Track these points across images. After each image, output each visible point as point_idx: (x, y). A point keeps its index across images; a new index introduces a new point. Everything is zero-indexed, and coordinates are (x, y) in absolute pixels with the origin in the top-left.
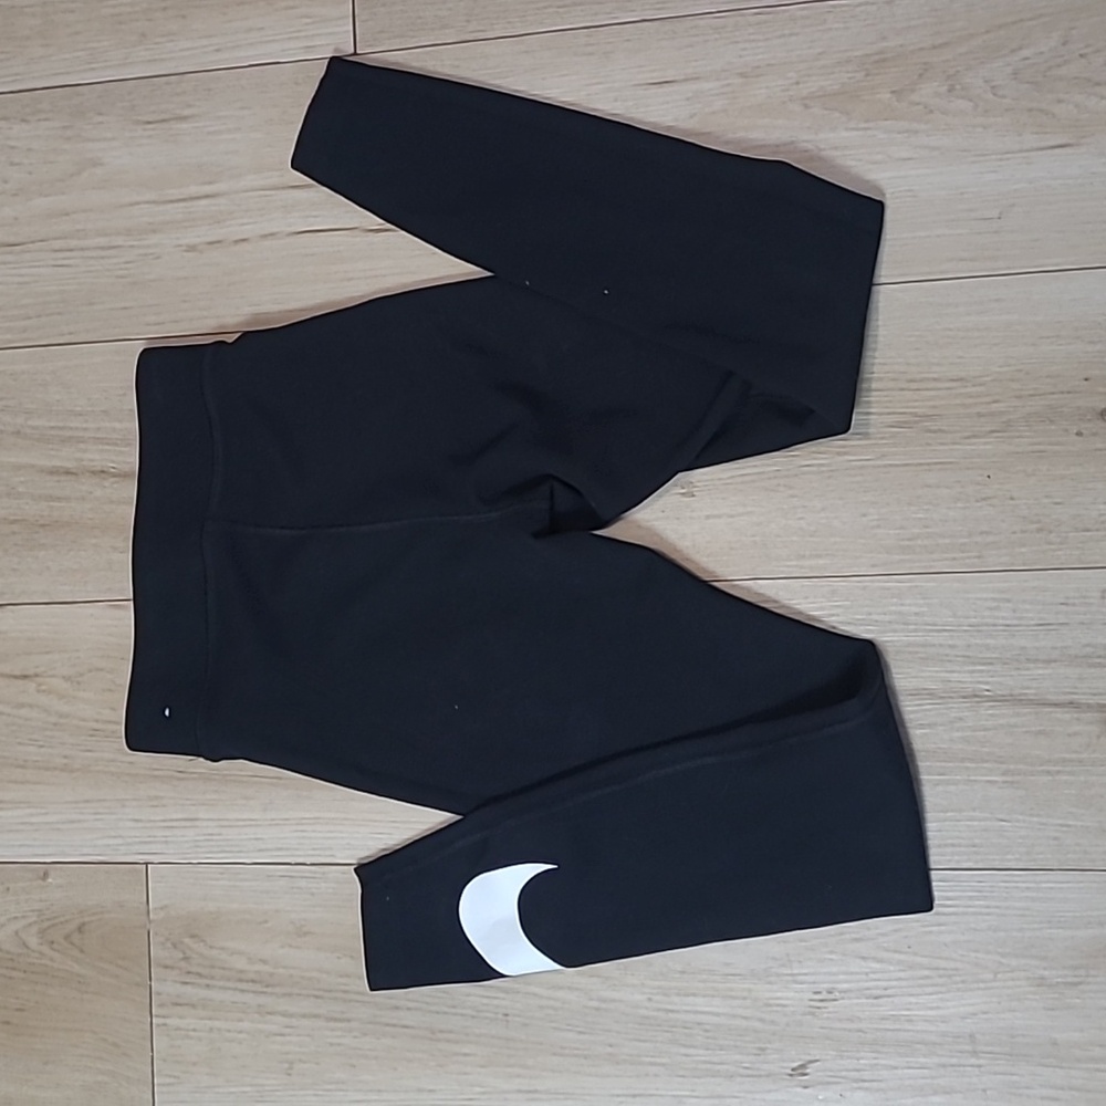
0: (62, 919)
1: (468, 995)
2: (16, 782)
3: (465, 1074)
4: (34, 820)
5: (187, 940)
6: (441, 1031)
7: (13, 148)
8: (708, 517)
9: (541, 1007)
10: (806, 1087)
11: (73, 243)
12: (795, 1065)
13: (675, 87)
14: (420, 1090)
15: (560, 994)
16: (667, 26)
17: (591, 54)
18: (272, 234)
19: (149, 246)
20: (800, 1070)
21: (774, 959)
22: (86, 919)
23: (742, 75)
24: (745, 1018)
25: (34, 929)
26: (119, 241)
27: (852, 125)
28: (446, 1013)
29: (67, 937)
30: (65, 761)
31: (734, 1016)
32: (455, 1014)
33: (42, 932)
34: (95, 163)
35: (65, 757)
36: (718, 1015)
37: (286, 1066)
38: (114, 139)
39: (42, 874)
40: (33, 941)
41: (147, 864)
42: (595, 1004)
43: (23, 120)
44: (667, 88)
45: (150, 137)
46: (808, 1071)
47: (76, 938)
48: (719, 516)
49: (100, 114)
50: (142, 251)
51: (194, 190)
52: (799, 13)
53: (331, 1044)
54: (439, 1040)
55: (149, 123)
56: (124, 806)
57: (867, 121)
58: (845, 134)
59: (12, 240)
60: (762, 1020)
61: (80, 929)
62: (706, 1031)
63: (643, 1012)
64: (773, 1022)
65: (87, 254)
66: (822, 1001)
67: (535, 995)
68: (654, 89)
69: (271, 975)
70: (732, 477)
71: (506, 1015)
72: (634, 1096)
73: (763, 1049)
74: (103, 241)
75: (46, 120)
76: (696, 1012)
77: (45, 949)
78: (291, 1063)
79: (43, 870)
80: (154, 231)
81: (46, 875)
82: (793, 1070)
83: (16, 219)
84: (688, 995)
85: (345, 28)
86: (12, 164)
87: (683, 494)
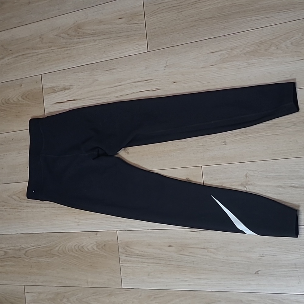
0: (100, 243)
1: (185, 257)
3: (185, 275)
4: (94, 222)
5: (126, 247)
6: (180, 266)
7: (80, 78)
8: (230, 149)
9: (200, 260)
10: (259, 276)
11: (93, 98)
12: (256, 271)
13: (216, 53)
14: (176, 279)
15: (205, 257)
16: (214, 39)
17: (198, 47)
18: (133, 93)
19: (109, 97)
20: (257, 272)
21: (250, 248)
22: (106, 243)
23: (231, 49)
24: (244, 261)
25: (95, 246)
26: (102, 97)
27: (256, 58)
28: (181, 262)
29: (102, 247)
31: (242, 261)
32: (182, 262)
33: (97, 246)
34: (97, 80)
36: (239, 261)
37: (148, 274)
38: (100, 75)
39: (96, 234)
40: (95, 248)
41: (117, 231)
42: (212, 259)
43: (82, 72)
44: (214, 53)
45: (107, 74)
46: (259, 272)
47: (104, 247)
48: (232, 149)
49: (97, 69)
50: (107, 98)
51: (117, 84)
52: (243, 34)
53: (157, 269)
54: (180, 268)
55: (107, 70)
56: (111, 219)
57: (259, 57)
58: (254, 60)
59: (81, 98)
60: (248, 262)
61: (105, 245)
62: (236, 264)
63: (223, 260)
64: (251, 262)
65: (96, 100)
66: (261, 257)
67: (199, 257)
68: (212, 54)
69: (144, 254)
70: (234, 140)
71: (193, 262)
72: (222, 279)
73: (249, 268)
74: (99, 97)
75: (86, 72)
76: (234, 260)
77: (98, 250)
78: (149, 273)
79: (96, 233)
80: (109, 94)
81: (97, 234)
82: (256, 272)
83: (82, 93)
84: (232, 256)
85: (146, 46)
86: (80, 82)
87: (224, 144)
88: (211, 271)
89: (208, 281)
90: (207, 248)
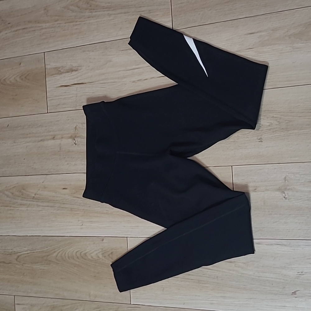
0: (107, 251)
2: (95, 217)
3: (207, 292)
4: (100, 226)
6: (201, 281)
7: (90, 58)
8: (266, 147)
9: (226, 275)
10: (296, 298)
11: (105, 81)
12: (293, 292)
13: (255, 34)
14: (196, 296)
15: (231, 272)
16: (252, 18)
17: (233, 27)
18: (153, 78)
19: (123, 82)
20: (294, 293)
21: (287, 264)
22: (113, 251)
23: (273, 30)
24: (279, 279)
25: (101, 253)
26: (116, 80)
27: (302, 42)
28: (202, 276)
29: (109, 255)
30: (107, 212)
31: (277, 278)
32: (204, 276)
33: (103, 254)
34: (110, 61)
35: (107, 211)
36: (272, 278)
37: (162, 289)
38: (114, 55)
39: (102, 240)
40: (101, 256)
41: (127, 237)
42: (240, 274)
43: (93, 51)
44: (252, 35)
45: (123, 54)
46: (296, 293)
47: (111, 255)
48: (269, 147)
49: (111, 49)
50: (122, 83)
51: (134, 67)
52: (287, 13)
53: (173, 284)
54: (200, 283)
55: (123, 50)
56: (121, 223)
57: (307, 41)
58: (301, 44)
59: (91, 81)
60: (283, 280)
61: (112, 253)
62: (269, 282)
63: (253, 277)
64: (287, 280)
65: (109, 84)
66: (300, 275)
67: (224, 272)
68: (249, 35)
70: (272, 136)
71: (217, 277)
72: (251, 299)
73: (284, 287)
74: (112, 81)
75: (98, 51)
76: (266, 277)
77: (103, 258)
78: (164, 288)
79: (103, 238)
80: (125, 78)
81: (103, 240)
82: (292, 293)
83: (91, 76)
84: (264, 273)
85: (170, 24)
86: (90, 62)
87: (259, 141)
88: (238, 288)
89: (234, 300)
90: (234, 262)
